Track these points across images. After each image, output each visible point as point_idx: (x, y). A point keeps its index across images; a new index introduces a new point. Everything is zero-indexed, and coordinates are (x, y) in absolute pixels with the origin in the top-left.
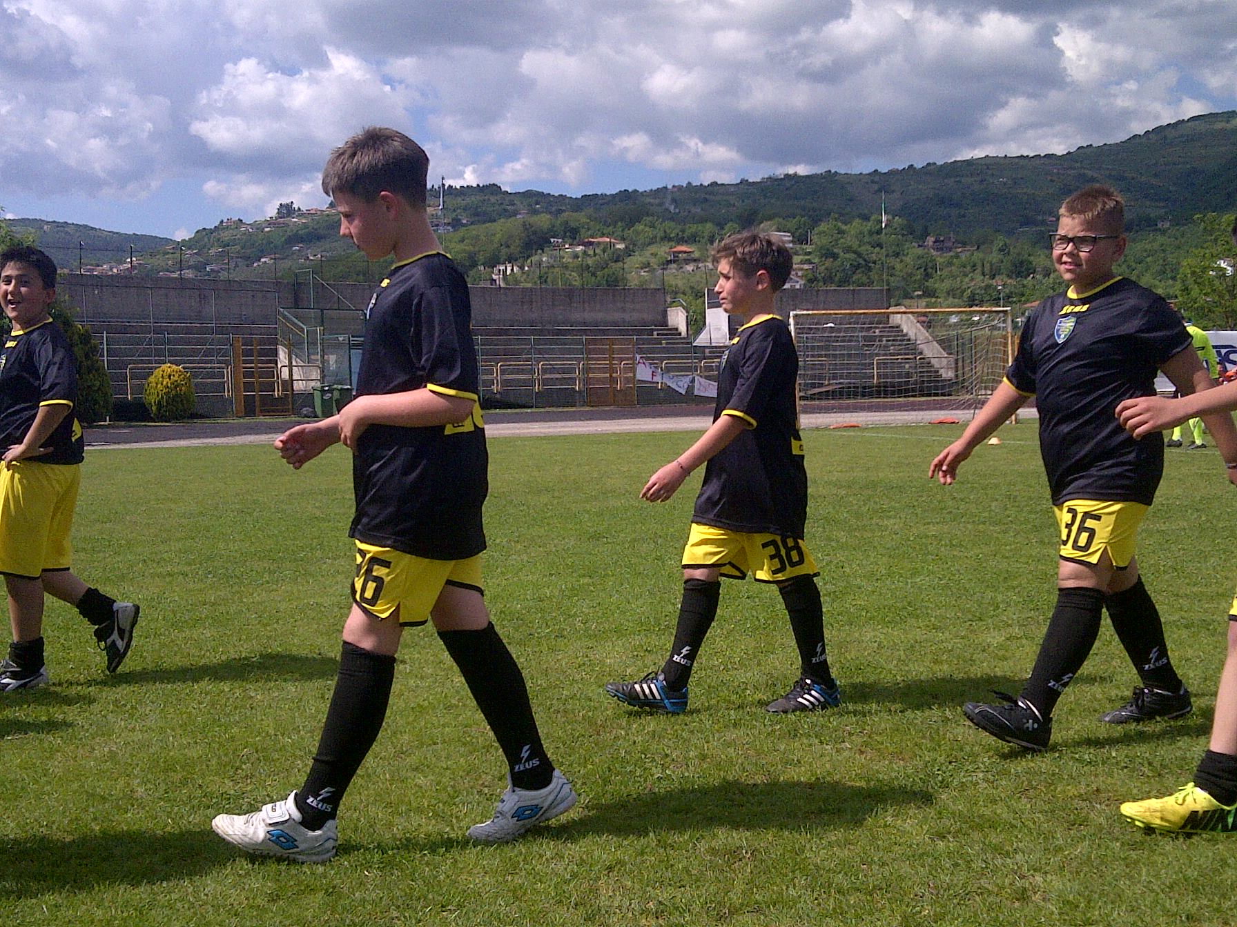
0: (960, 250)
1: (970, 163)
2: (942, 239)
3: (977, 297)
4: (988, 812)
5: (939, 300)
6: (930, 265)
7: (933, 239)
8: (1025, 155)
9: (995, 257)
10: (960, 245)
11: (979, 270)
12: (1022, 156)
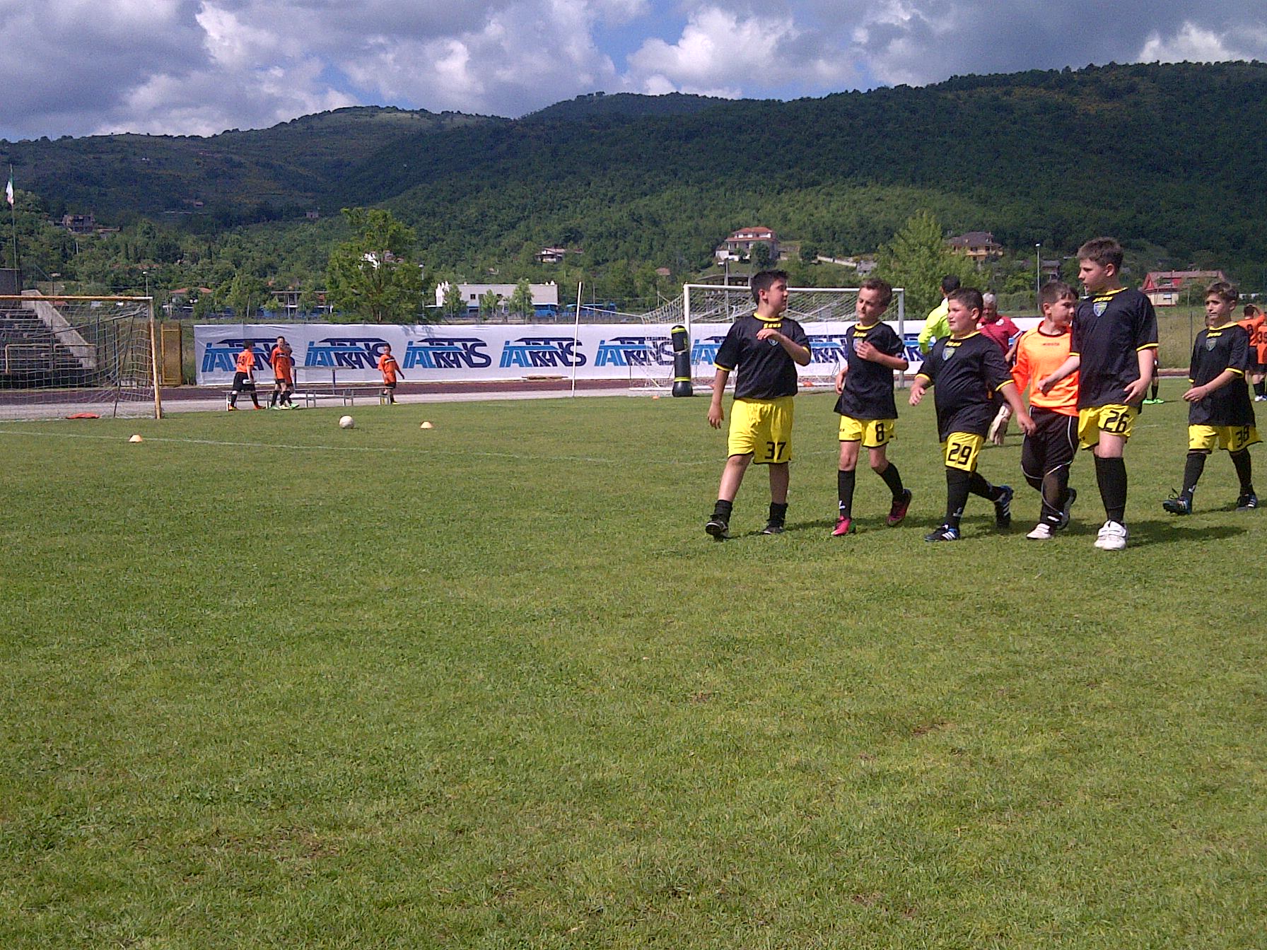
0: (101, 231)
1: (110, 139)
2: (81, 218)
3: (121, 282)
4: (94, 872)
5: (79, 283)
6: (69, 245)
7: (71, 218)
8: (169, 135)
9: (140, 240)
10: (101, 226)
11: (122, 253)
12: (165, 135)
